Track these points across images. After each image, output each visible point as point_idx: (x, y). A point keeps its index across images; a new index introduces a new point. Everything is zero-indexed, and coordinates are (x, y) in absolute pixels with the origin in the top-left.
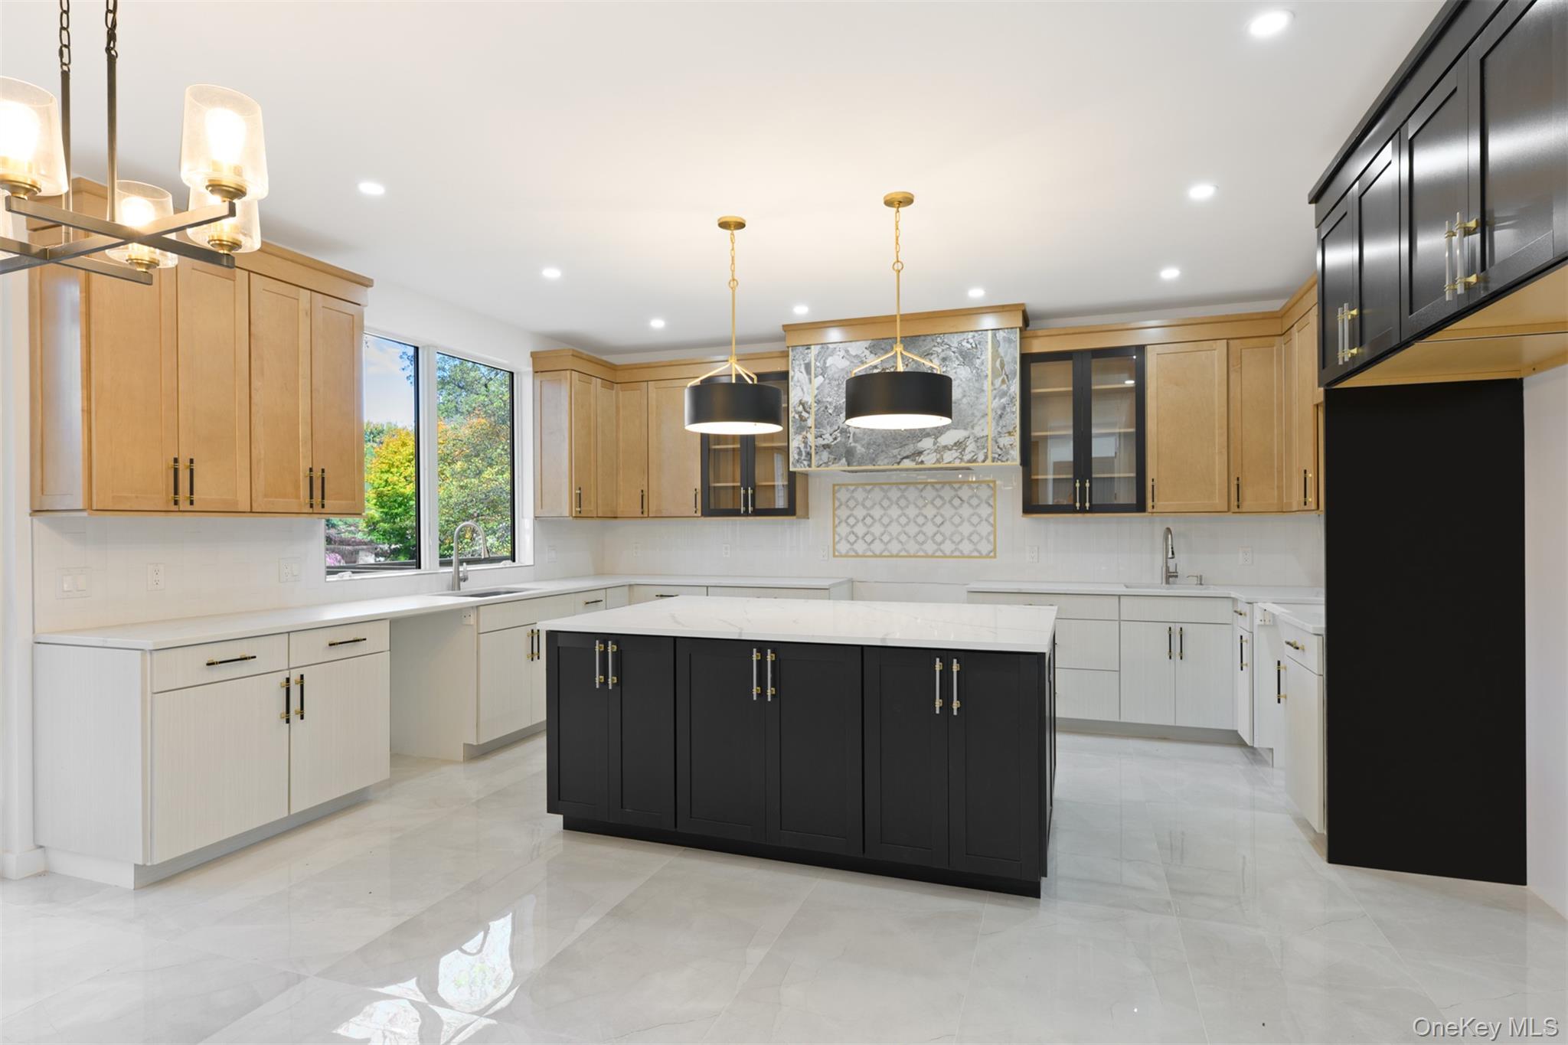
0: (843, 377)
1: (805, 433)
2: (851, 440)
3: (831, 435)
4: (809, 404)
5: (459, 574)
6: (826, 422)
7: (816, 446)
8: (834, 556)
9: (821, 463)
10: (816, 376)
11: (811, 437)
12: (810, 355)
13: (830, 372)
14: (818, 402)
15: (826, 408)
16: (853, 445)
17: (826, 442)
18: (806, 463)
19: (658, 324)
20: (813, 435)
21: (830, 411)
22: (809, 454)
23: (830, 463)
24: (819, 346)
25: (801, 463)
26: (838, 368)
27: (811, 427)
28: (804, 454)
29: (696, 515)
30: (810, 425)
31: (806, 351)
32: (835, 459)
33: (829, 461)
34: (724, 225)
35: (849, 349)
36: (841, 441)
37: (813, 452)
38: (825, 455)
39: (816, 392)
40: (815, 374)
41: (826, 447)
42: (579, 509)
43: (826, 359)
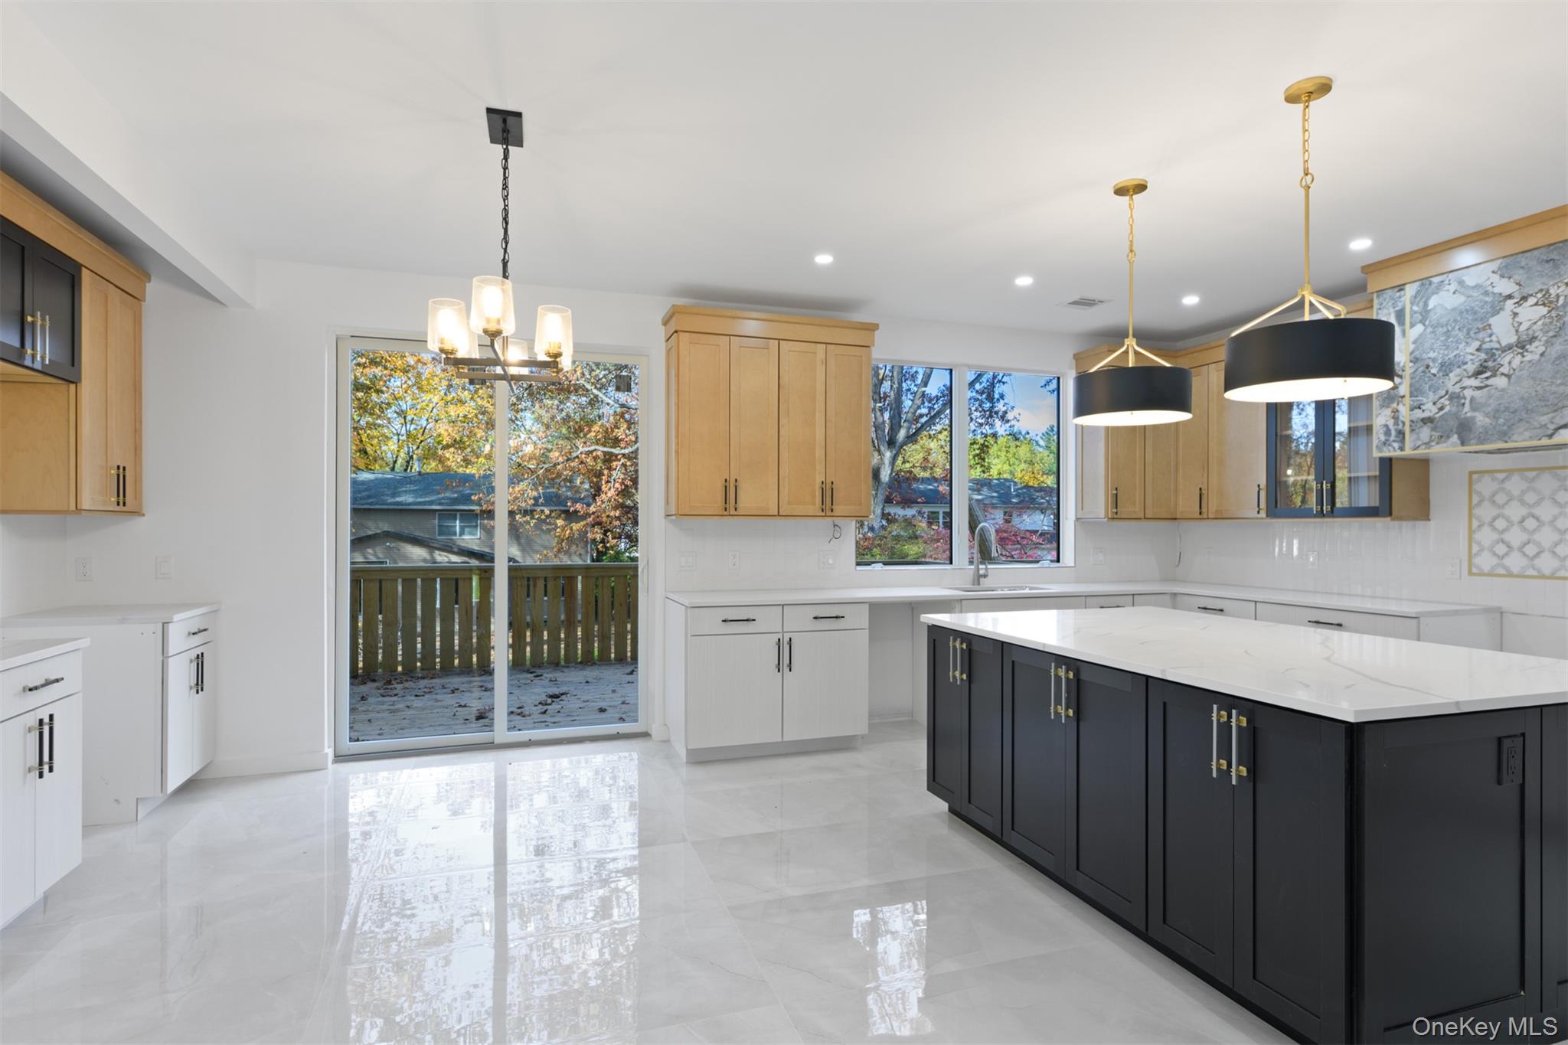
0: (1455, 321)
1: (1395, 405)
2: (1467, 408)
3: (1434, 404)
4: (1402, 364)
5: (978, 571)
6: (1427, 387)
7: (1412, 421)
8: (1470, 573)
9: (1419, 443)
10: (1412, 325)
11: (1404, 410)
12: (1403, 299)
13: (1433, 317)
14: (1415, 360)
15: (1428, 367)
16: (1469, 415)
17: (1426, 414)
18: (1396, 445)
19: (1191, 300)
20: (1408, 406)
21: (1434, 371)
22: (1401, 434)
23: (1433, 444)
24: (1418, 284)
25: (1389, 445)
26: (1446, 309)
27: (1403, 397)
28: (1393, 433)
29: (1259, 516)
30: (1402, 394)
31: (1398, 294)
32: (1441, 437)
33: (1431, 441)
34: (1120, 191)
35: (1464, 278)
36: (1449, 411)
37: (1407, 430)
38: (1425, 432)
39: (1412, 347)
40: (1411, 323)
41: (1425, 421)
42: (1115, 510)
43: (1428, 299)
